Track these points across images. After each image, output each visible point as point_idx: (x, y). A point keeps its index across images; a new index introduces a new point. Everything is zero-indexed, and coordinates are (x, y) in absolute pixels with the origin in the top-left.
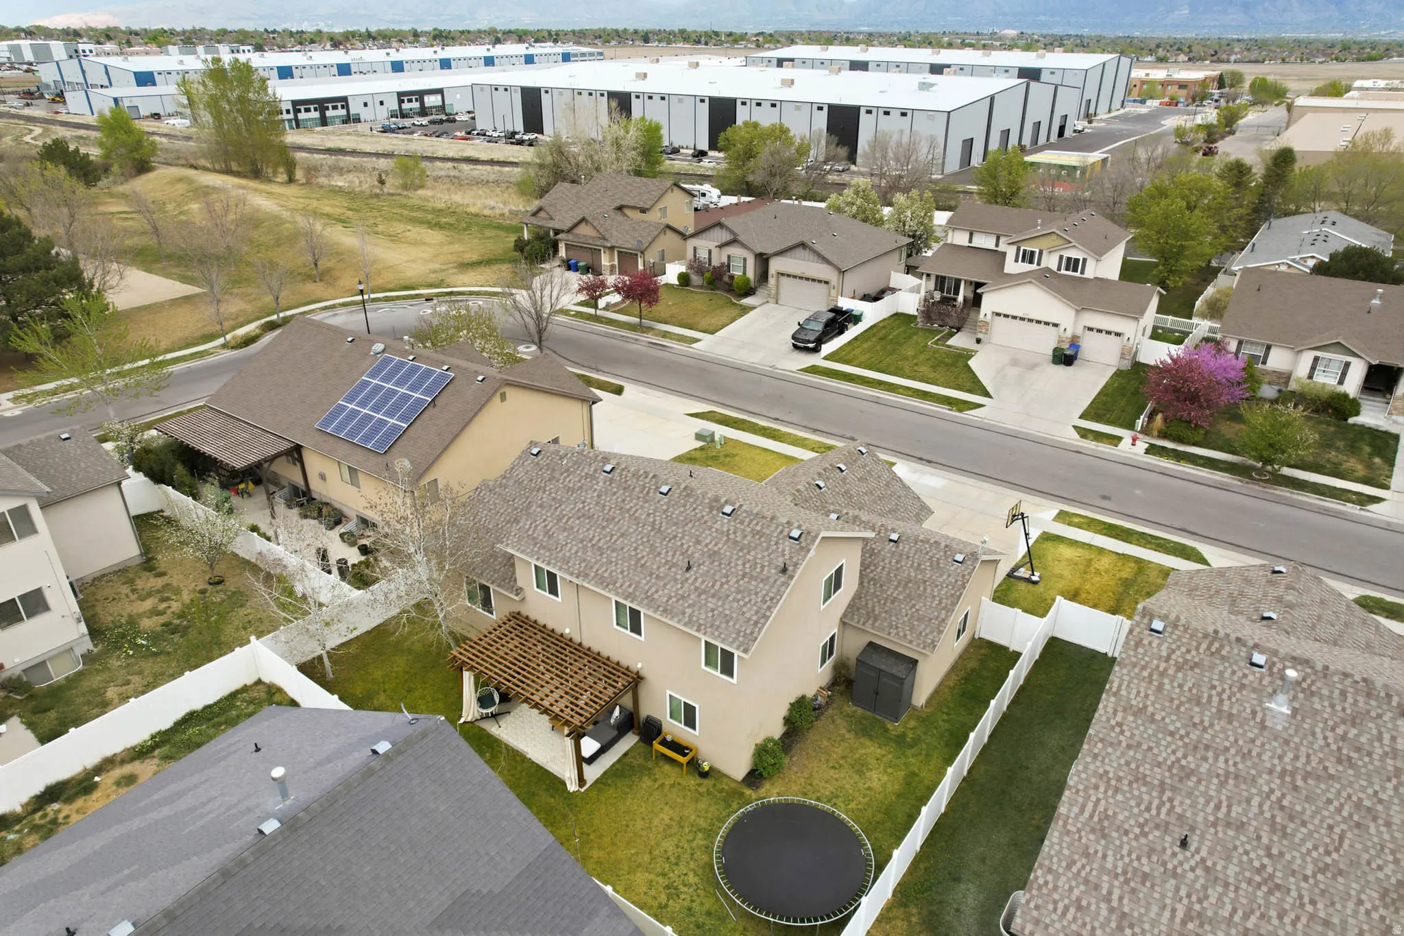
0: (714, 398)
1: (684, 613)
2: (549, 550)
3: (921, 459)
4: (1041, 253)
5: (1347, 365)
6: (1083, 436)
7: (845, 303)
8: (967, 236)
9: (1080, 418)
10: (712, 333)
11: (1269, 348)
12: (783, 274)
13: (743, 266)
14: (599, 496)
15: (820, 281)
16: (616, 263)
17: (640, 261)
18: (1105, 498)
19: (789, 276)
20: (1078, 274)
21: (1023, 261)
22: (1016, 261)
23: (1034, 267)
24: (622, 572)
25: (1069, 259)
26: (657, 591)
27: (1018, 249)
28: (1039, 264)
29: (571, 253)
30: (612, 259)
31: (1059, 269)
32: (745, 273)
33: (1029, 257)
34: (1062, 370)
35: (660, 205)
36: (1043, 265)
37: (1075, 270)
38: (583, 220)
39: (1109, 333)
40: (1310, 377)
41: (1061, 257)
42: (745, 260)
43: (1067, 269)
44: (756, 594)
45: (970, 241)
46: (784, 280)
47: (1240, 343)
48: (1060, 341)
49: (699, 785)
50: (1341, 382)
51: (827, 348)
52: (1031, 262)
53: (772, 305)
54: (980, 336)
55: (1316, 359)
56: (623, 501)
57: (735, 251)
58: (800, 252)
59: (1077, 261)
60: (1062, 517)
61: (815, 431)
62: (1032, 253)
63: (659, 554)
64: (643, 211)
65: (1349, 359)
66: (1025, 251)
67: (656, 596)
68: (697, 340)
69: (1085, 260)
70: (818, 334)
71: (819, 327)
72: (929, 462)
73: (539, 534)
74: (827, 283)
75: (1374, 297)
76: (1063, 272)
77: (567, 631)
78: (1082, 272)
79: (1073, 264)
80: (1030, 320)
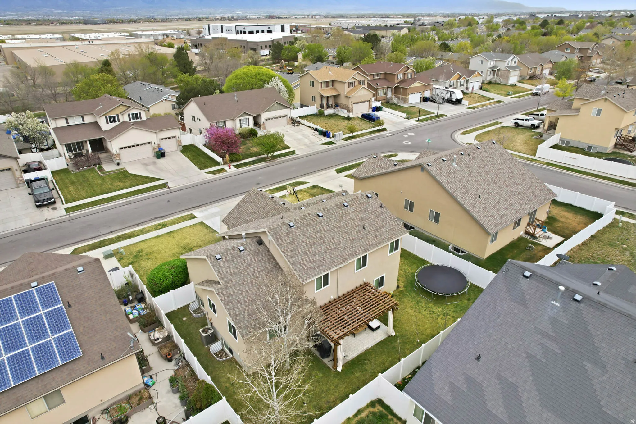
2: (322, 265)
4: (118, 116)
5: (248, 119)
6: (214, 174)
8: (64, 121)
9: (201, 170)
11: (225, 122)
15: (5, 170)
18: (258, 184)
20: (139, 120)
21: (111, 122)
22: (107, 123)
23: (117, 123)
24: (352, 247)
25: (133, 114)
26: (369, 242)
27: (106, 118)
28: (119, 121)
31: (130, 120)
33: (113, 120)
36: (121, 121)
37: (137, 118)
39: (169, 138)
40: (241, 127)
41: (129, 115)
43: (133, 119)
44: (386, 218)
45: (68, 123)
47: (216, 123)
48: (155, 149)
50: (249, 125)
52: (115, 121)
54: (117, 162)
55: (240, 120)
59: (136, 114)
62: (114, 117)
63: (351, 232)
65: (248, 117)
66: (110, 117)
67: (371, 243)
69: (140, 113)
71: (46, 190)
75: (234, 96)
76: (132, 121)
77: (332, 297)
78: (141, 118)
79: (136, 116)
80: (137, 145)
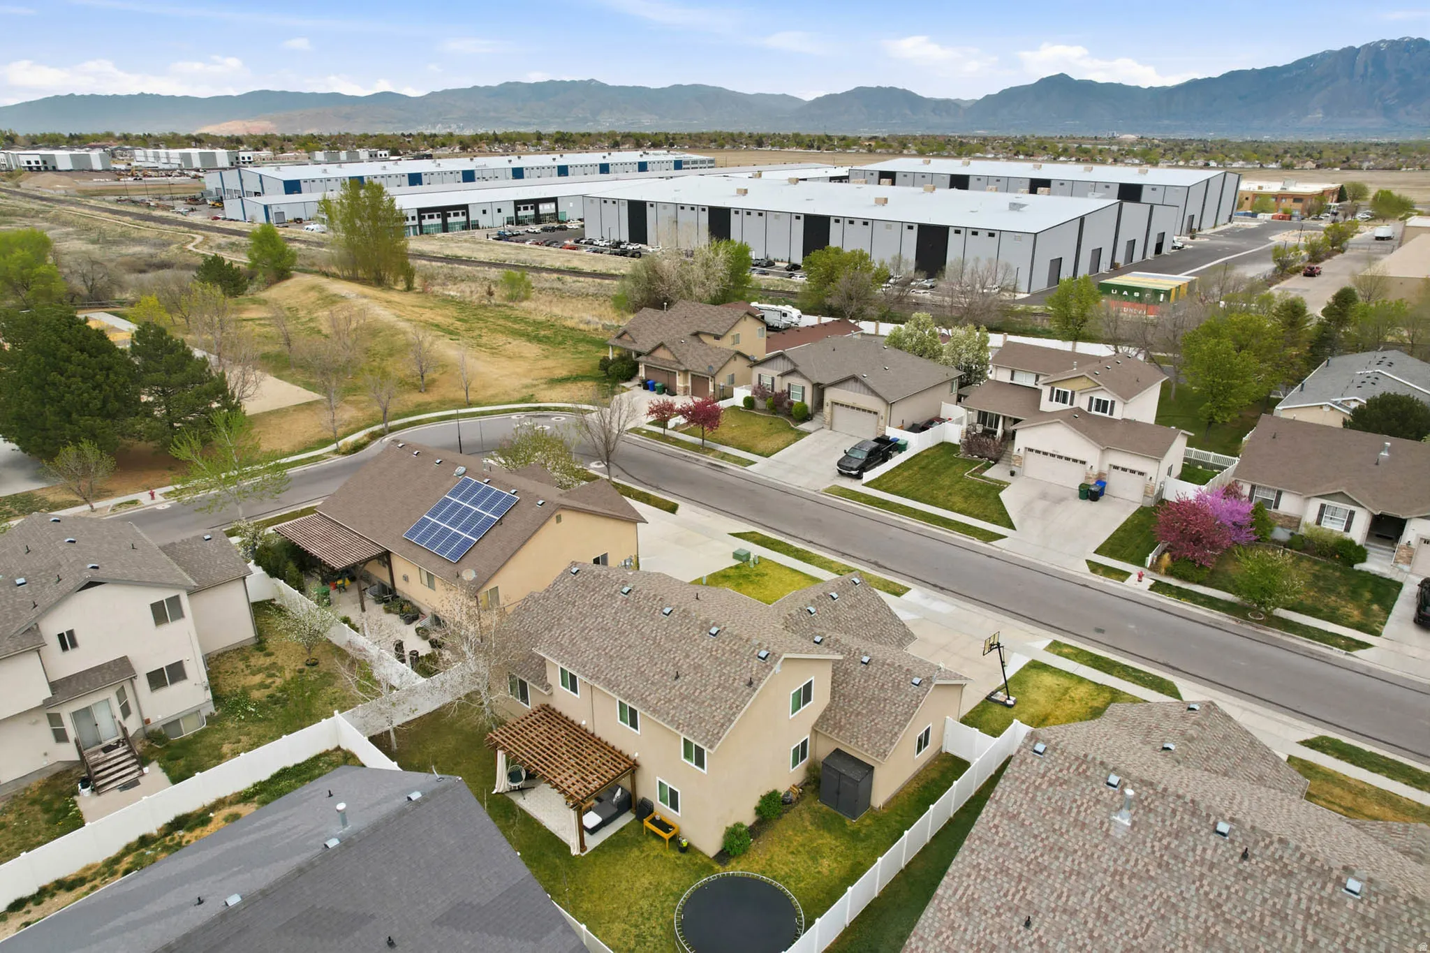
0: (757, 520)
1: (668, 714)
2: (572, 655)
3: (935, 586)
4: (1073, 393)
5: (1352, 513)
6: (1093, 571)
7: (892, 433)
8: (1009, 373)
9: (1095, 552)
10: (767, 456)
11: (1279, 493)
12: (837, 404)
13: (801, 393)
14: (616, 613)
15: (870, 412)
16: (689, 384)
17: (711, 384)
18: (1100, 631)
19: (842, 405)
20: (1107, 415)
21: (1057, 400)
22: (1051, 400)
23: (1067, 406)
24: (625, 677)
25: (1098, 401)
26: (650, 695)
27: (1053, 389)
28: (1071, 404)
29: (649, 373)
30: (686, 380)
31: (1090, 409)
32: (803, 400)
33: (1062, 397)
34: (1087, 505)
35: (734, 332)
36: (1075, 405)
37: (1104, 411)
38: (661, 345)
39: (1133, 472)
40: (1319, 523)
41: (1091, 399)
42: (803, 388)
43: (1097, 409)
44: (726, 701)
45: (1012, 379)
46: (837, 408)
47: (1253, 487)
48: (1087, 478)
49: (678, 858)
50: (1347, 529)
51: (868, 476)
52: (1064, 402)
53: (826, 431)
54: (1014, 469)
55: (1323, 507)
56: (634, 618)
57: (795, 381)
58: (852, 384)
59: (1106, 403)
60: (1055, 647)
61: (844, 554)
62: (1065, 394)
63: (656, 664)
64: (717, 337)
65: (1353, 508)
66: (1058, 391)
67: (649, 698)
68: (752, 463)
69: (1113, 403)
70: (861, 462)
71: (862, 456)
72: (942, 589)
73: (565, 642)
74: (876, 413)
75: (1383, 448)
76: (1093, 412)
77: (584, 723)
78: (1111, 413)
79: (1102, 406)
80: (1060, 457)
